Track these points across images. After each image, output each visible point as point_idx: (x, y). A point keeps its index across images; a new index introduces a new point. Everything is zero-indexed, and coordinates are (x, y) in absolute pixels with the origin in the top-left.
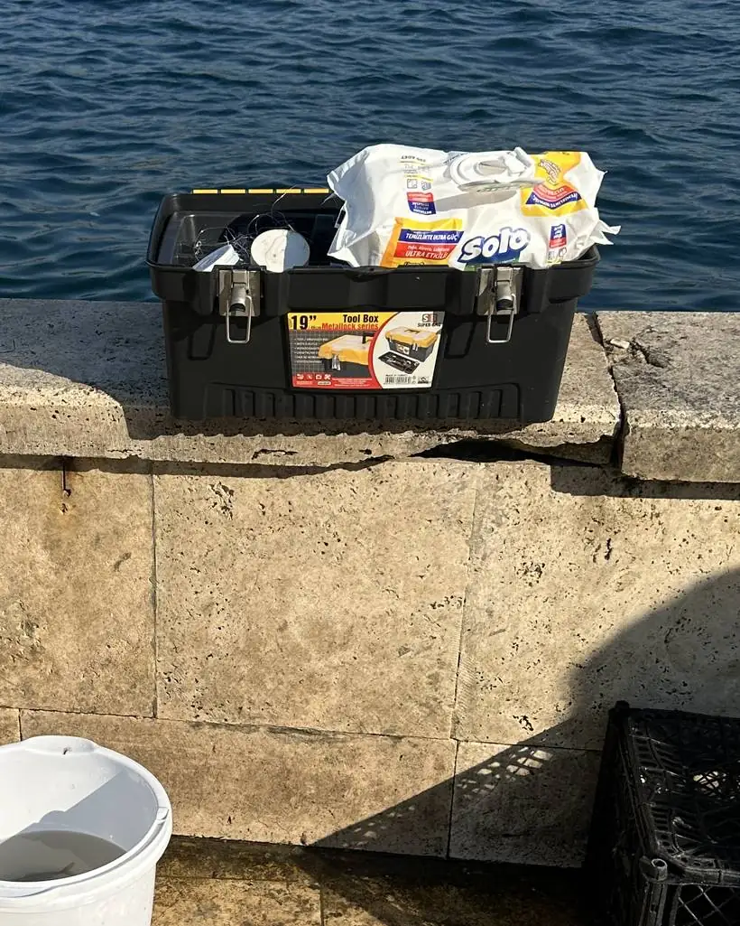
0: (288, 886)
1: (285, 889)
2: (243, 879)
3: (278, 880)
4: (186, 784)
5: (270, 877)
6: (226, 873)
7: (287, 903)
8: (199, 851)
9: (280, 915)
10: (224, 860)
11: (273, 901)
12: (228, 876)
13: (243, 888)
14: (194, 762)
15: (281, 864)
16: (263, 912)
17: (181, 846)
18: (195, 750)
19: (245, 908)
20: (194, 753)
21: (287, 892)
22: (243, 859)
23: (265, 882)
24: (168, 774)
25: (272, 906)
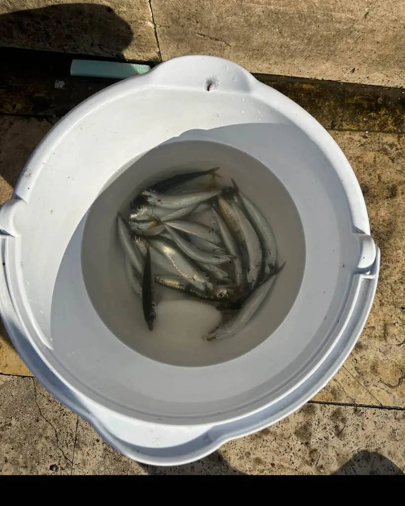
0: (399, 137)
1: (396, 143)
2: (359, 130)
3: (390, 132)
4: (322, 43)
5: (383, 128)
6: (344, 123)
7: (400, 161)
8: (319, 95)
9: (393, 175)
10: (342, 106)
11: (386, 158)
12: (346, 127)
13: (359, 141)
14: (338, 26)
15: (392, 111)
16: (378, 172)
17: (302, 89)
18: (343, 15)
19: (361, 166)
20: (341, 18)
21: (399, 146)
22: (358, 105)
23: (378, 134)
24: (305, 34)
25: (385, 165)
